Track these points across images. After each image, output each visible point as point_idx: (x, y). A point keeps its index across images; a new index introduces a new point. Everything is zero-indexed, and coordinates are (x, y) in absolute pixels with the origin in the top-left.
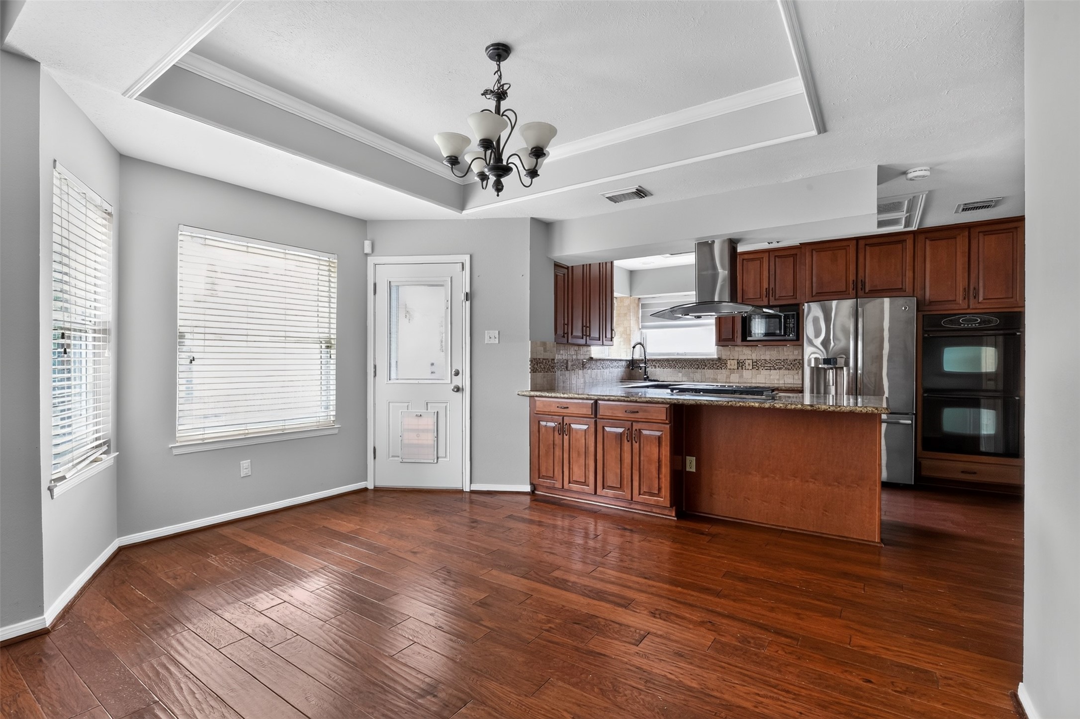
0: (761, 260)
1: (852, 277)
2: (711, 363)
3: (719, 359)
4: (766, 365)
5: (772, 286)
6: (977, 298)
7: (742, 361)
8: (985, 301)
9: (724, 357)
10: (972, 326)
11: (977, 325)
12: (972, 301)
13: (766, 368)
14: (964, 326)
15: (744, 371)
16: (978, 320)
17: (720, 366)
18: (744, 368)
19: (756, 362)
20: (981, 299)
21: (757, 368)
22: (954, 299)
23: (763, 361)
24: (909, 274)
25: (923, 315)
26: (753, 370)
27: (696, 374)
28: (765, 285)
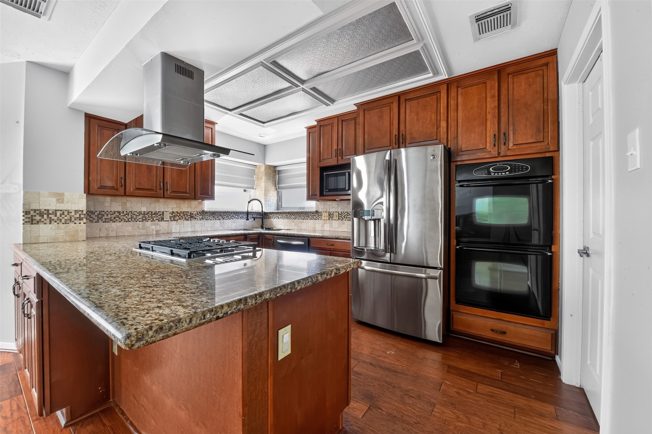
0: (332, 125)
1: (395, 132)
2: (312, 214)
3: (317, 212)
4: (348, 217)
5: (340, 147)
6: (507, 144)
7: (332, 213)
8: (515, 147)
9: (320, 210)
10: (502, 174)
11: (507, 173)
12: (503, 147)
13: (348, 219)
14: (494, 175)
15: (333, 221)
16: (508, 168)
17: (318, 217)
18: (333, 219)
19: (341, 214)
20: (511, 145)
21: (342, 219)
22: (485, 147)
23: (346, 213)
24: (443, 124)
25: (456, 166)
26: (339, 220)
27: (303, 224)
28: (335, 147)
